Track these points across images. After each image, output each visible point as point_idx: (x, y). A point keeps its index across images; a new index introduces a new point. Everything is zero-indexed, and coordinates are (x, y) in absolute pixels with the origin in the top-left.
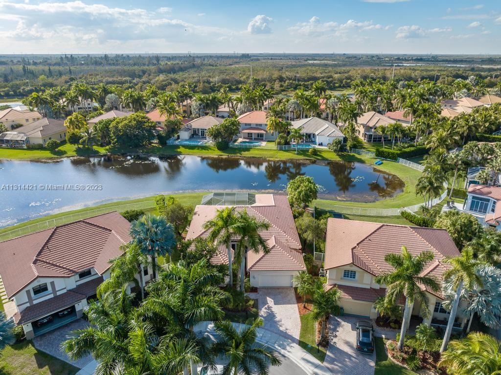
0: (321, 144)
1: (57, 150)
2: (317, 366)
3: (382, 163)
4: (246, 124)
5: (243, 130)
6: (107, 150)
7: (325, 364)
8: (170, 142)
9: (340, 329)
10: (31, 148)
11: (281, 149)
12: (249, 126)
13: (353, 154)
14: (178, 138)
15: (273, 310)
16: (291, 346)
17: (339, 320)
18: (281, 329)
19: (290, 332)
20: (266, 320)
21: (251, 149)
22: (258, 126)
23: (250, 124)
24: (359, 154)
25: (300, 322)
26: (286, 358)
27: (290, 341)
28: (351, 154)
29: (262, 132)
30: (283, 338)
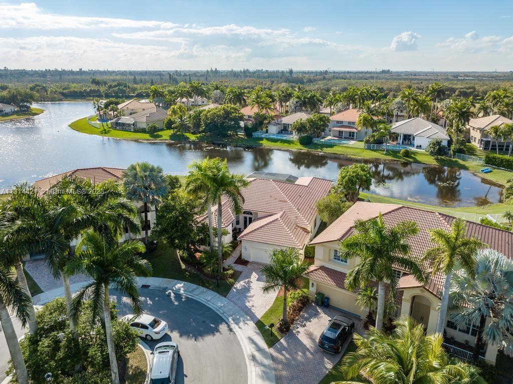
0: (419, 147)
1: (155, 134)
2: (259, 349)
3: (491, 171)
4: (338, 122)
5: (334, 127)
6: (197, 137)
7: (272, 351)
8: (256, 134)
9: (314, 321)
10: (137, 131)
11: (369, 148)
12: (340, 123)
13: (457, 159)
14: (267, 132)
15: (252, 285)
16: (246, 323)
17: (319, 310)
18: (247, 304)
19: (254, 310)
20: (237, 292)
21: (335, 145)
22: (351, 124)
23: (341, 122)
24: (464, 160)
25: (272, 303)
26: (231, 333)
27: (248, 317)
28: (454, 160)
29: (354, 130)
30: (243, 313)
